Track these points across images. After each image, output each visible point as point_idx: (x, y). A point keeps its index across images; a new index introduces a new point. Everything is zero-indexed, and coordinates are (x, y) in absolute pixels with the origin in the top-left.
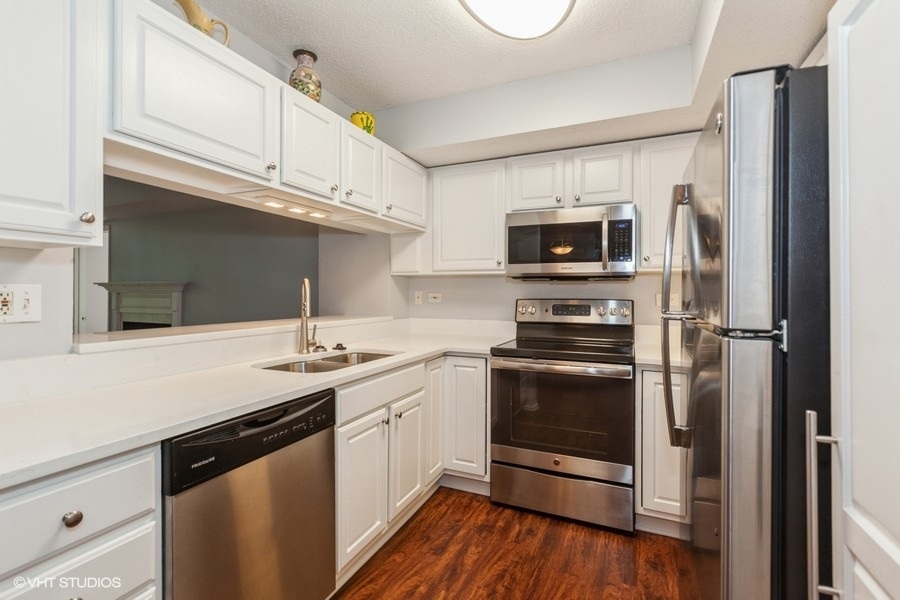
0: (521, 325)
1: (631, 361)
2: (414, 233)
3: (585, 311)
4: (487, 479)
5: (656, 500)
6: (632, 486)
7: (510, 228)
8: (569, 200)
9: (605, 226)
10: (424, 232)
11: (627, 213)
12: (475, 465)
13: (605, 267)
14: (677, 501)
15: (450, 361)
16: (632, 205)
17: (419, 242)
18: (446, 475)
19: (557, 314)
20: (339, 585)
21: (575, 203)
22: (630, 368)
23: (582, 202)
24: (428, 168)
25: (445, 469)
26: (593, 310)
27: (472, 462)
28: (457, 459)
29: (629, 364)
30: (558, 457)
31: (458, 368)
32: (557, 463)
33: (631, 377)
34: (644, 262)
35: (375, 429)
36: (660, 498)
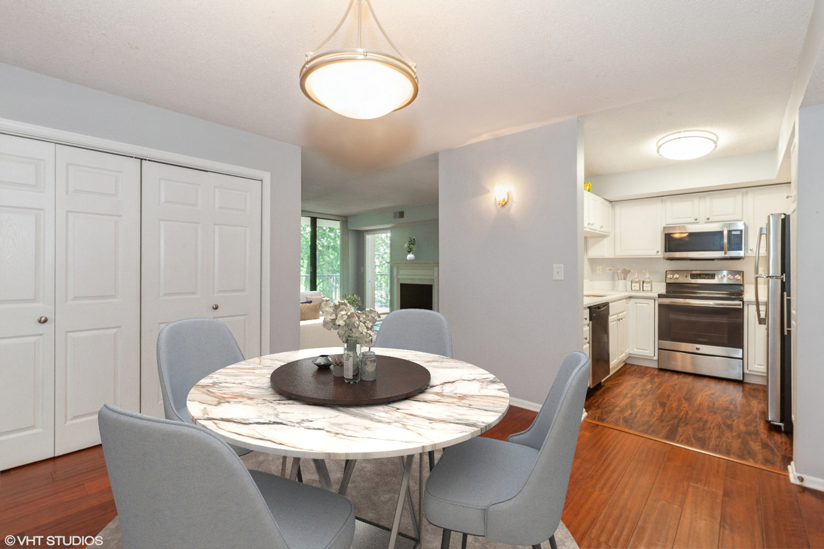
0: (668, 285)
1: (742, 300)
2: (603, 236)
3: (712, 276)
4: (656, 358)
5: (756, 366)
6: (742, 359)
7: (666, 234)
8: (702, 219)
9: (726, 233)
10: (608, 236)
11: (740, 226)
12: (648, 352)
13: (725, 253)
14: (762, 365)
15: (633, 300)
16: (742, 222)
17: (605, 241)
18: (630, 357)
19: (693, 278)
20: (611, 373)
21: (707, 221)
22: (741, 302)
23: (710, 220)
24: (611, 202)
25: (630, 354)
26: (716, 277)
27: (646, 350)
28: (637, 349)
29: (741, 301)
30: (698, 346)
31: (638, 304)
32: (698, 349)
33: (741, 307)
34: (750, 252)
35: (615, 322)
36: (758, 365)
